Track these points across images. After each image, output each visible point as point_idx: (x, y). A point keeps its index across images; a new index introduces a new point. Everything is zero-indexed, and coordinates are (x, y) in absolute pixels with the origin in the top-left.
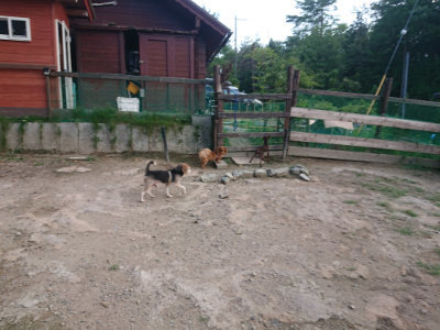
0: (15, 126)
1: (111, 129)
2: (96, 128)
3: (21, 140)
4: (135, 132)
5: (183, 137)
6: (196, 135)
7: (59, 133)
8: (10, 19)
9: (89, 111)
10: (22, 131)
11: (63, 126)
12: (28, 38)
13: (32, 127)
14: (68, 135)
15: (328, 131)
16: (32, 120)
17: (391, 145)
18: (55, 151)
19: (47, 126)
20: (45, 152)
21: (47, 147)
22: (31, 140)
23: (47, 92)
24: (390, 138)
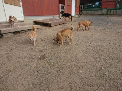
0: (110, 11)
3: (110, 13)
7: (117, 12)
10: (111, 11)
11: (118, 10)
13: (112, 11)
14: (118, 12)
16: (112, 10)
18: (116, 15)
19: (115, 10)
20: (114, 15)
21: (114, 14)
22: (112, 13)
23: (116, 4)
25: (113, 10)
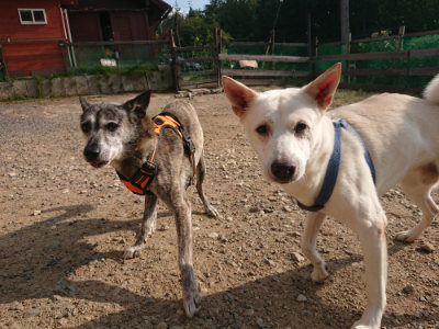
1: (108, 78)
2: (99, 78)
3: (50, 91)
4: (124, 79)
5: (154, 80)
6: (163, 78)
7: (74, 84)
8: (32, 10)
9: (90, 67)
10: (50, 84)
11: (78, 79)
12: (46, 22)
15: (243, 68)
17: (278, 74)
19: (66, 79)
22: (56, 89)
23: (62, 56)
24: (277, 69)
25: (59, 79)
